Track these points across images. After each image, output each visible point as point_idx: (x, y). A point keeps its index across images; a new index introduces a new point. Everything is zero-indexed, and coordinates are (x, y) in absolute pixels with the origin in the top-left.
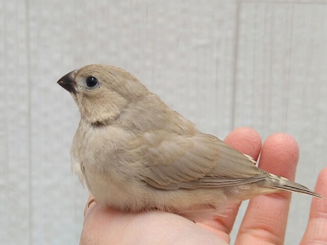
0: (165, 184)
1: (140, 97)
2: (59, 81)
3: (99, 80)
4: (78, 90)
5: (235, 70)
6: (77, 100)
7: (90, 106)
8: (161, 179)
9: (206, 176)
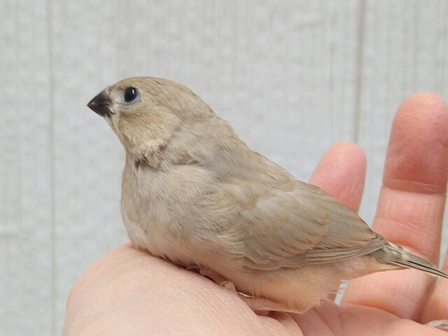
0: (263, 262)
1: (198, 118)
2: (90, 103)
3: (140, 91)
4: (114, 110)
5: (360, 61)
6: (113, 125)
7: (129, 131)
8: (258, 256)
9: (315, 249)
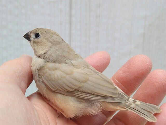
2: (24, 36)
